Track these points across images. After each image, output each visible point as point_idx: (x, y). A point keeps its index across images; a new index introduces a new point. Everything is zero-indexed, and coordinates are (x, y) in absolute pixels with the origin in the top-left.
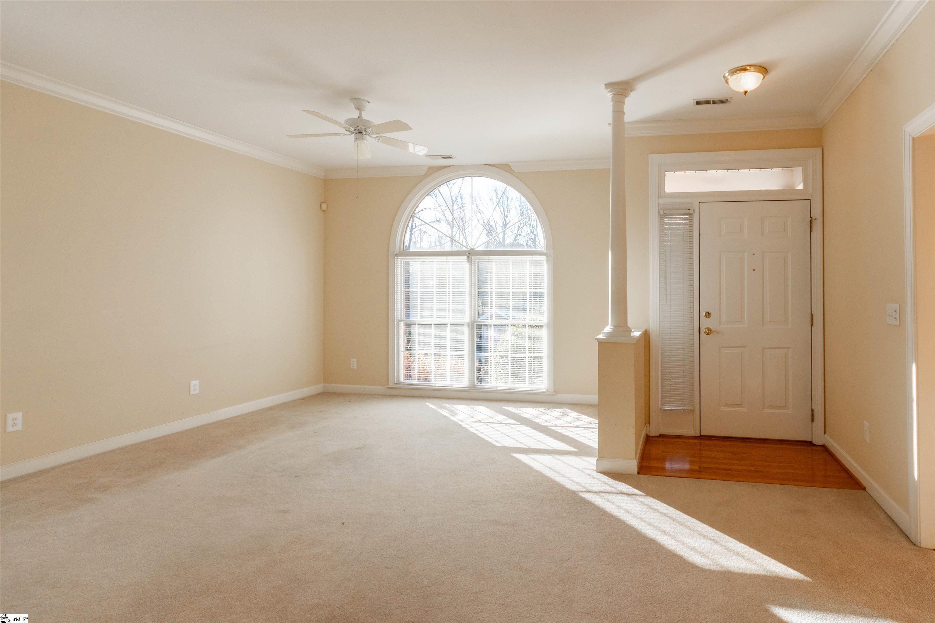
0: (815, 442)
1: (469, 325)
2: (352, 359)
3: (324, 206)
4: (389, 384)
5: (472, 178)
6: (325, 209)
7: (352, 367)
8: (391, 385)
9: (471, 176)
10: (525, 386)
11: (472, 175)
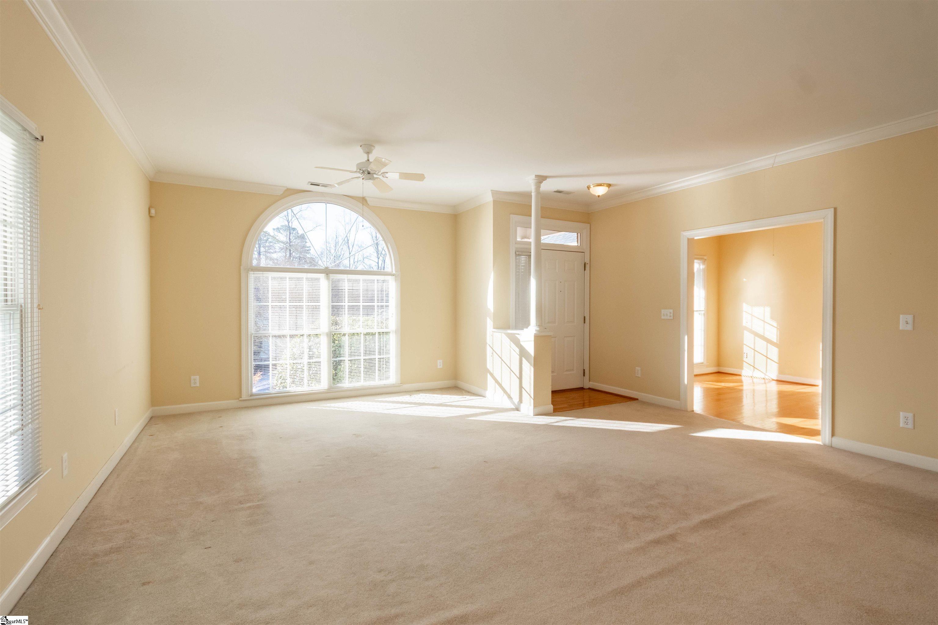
0: (585, 387)
1: (327, 334)
2: (193, 377)
3: (153, 211)
4: (242, 397)
5: (326, 204)
6: (153, 215)
7: (193, 385)
8: (244, 397)
9: (325, 203)
10: (376, 382)
11: (327, 202)
